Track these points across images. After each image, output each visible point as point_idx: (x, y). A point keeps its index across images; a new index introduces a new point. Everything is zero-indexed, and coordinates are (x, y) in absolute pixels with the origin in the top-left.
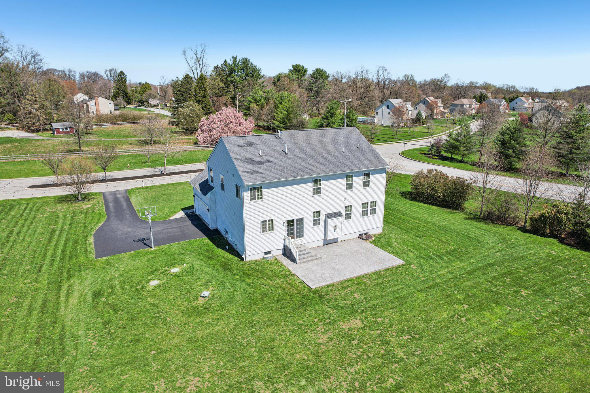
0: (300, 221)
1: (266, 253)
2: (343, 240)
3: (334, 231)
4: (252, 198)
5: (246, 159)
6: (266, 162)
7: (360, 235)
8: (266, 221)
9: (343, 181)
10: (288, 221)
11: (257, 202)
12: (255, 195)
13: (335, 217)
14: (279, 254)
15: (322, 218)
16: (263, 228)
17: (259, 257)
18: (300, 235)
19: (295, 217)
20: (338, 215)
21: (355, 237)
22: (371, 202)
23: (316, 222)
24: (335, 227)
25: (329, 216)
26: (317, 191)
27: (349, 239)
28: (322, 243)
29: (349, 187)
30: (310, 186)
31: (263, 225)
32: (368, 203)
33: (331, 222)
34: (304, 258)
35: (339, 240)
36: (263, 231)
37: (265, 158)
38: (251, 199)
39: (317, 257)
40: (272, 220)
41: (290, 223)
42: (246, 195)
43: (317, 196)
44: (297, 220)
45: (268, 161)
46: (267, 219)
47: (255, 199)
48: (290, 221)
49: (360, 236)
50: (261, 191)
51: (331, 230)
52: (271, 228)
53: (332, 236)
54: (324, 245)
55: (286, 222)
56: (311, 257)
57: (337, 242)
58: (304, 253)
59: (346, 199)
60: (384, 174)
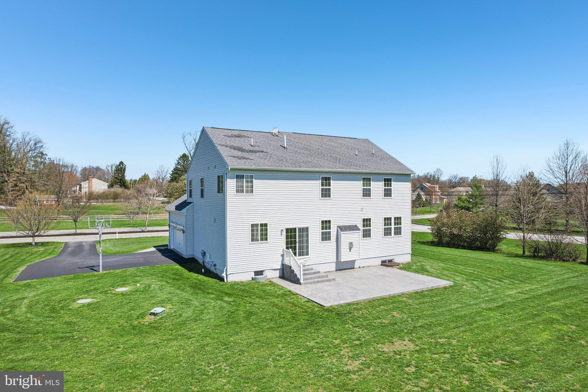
0: (304, 232)
1: (258, 273)
2: (361, 266)
3: (350, 251)
4: (240, 190)
5: (233, 146)
6: (259, 151)
7: (383, 262)
8: (257, 225)
9: (358, 185)
10: (287, 230)
11: (244, 197)
12: (242, 187)
13: (350, 230)
14: (274, 276)
15: (333, 231)
16: (253, 235)
17: (248, 277)
18: (304, 252)
19: (297, 225)
20: (354, 228)
21: (377, 264)
22: (395, 218)
23: (326, 237)
24: (351, 244)
25: (343, 228)
26: (326, 193)
27: (369, 266)
28: (333, 267)
29: (367, 193)
30: (316, 185)
31: (252, 231)
32: (391, 218)
33: (346, 237)
34: (311, 278)
35: (356, 265)
36: (253, 240)
38: (238, 191)
40: (266, 225)
41: (290, 233)
42: (231, 184)
43: (326, 200)
44: (299, 229)
45: (262, 152)
46: (259, 223)
47: (242, 191)
48: (291, 229)
50: (252, 182)
51: (344, 246)
52: (264, 237)
53: (345, 257)
54: (336, 271)
55: (285, 230)
56: (320, 278)
57: (354, 268)
58: (310, 273)
59: (364, 209)
60: (409, 183)
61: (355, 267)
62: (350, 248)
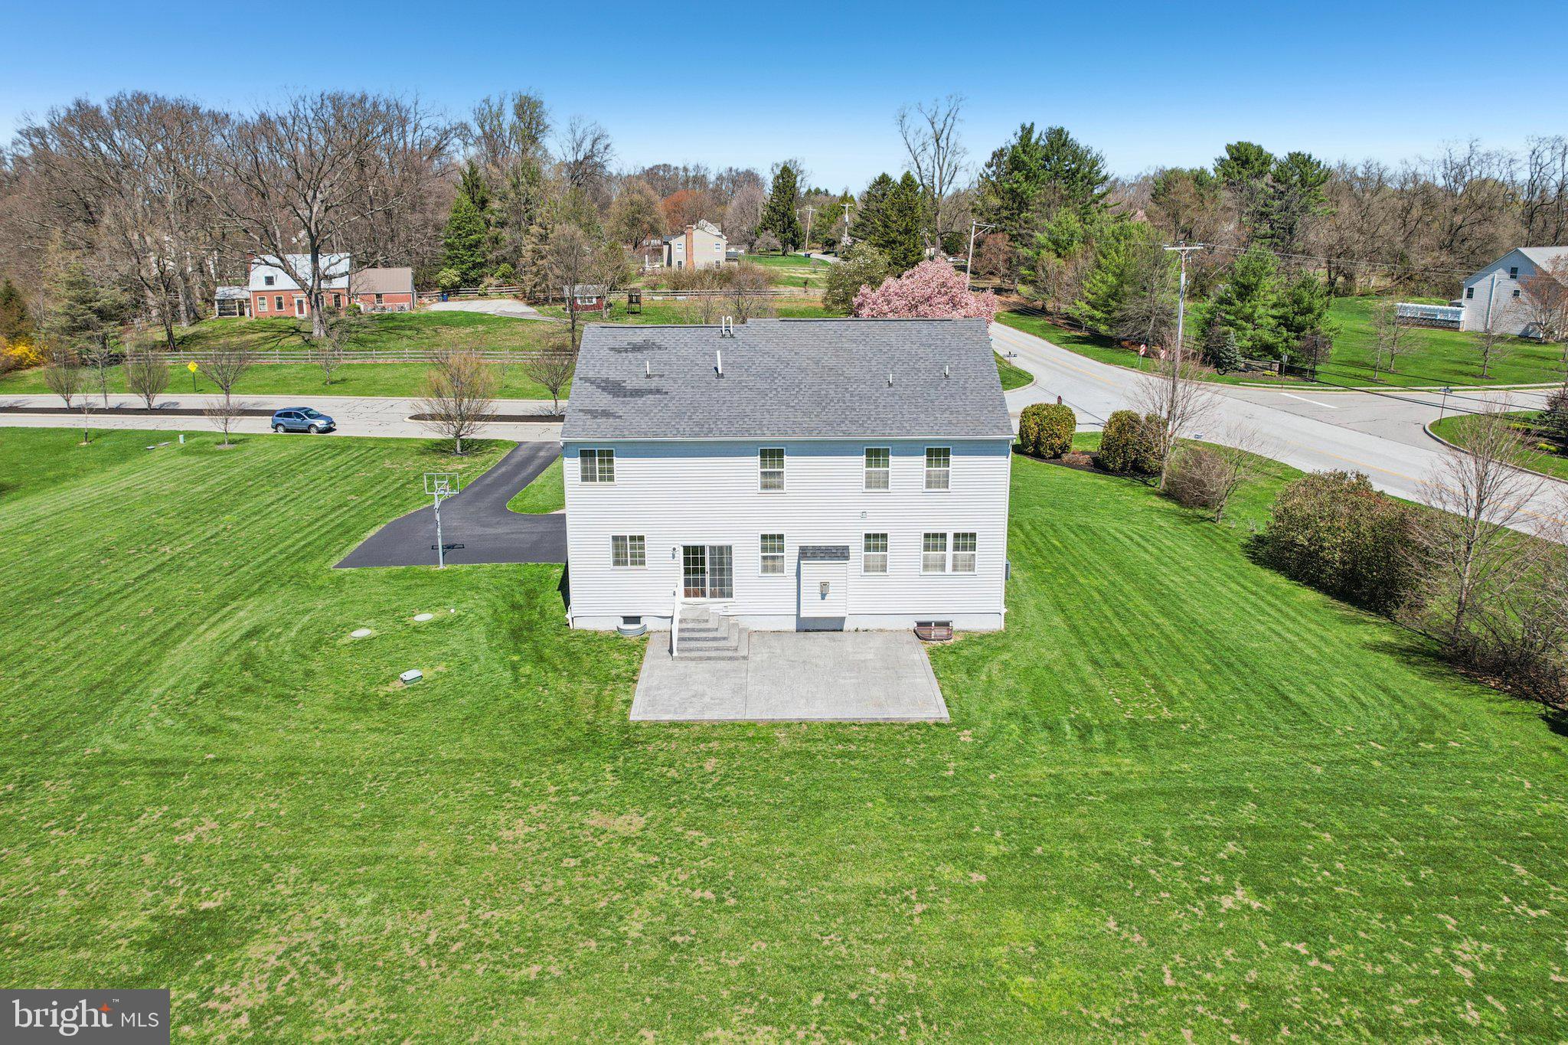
0: (723, 553)
1: (628, 620)
2: (860, 628)
3: (823, 599)
4: (587, 476)
5: (607, 381)
6: (651, 392)
7: (920, 624)
8: (624, 538)
9: (856, 464)
10: (686, 549)
11: (598, 487)
12: (593, 470)
13: (822, 558)
14: (661, 628)
15: (790, 554)
16: (617, 555)
17: (609, 624)
18: (723, 589)
19: (706, 540)
20: (839, 553)
21: (903, 628)
22: (957, 536)
23: (771, 565)
24: (824, 586)
25: (812, 553)
26: (771, 481)
27: (881, 630)
28: (791, 625)
29: (877, 481)
30: (752, 465)
31: (616, 547)
32: (944, 536)
33: (814, 571)
35: (848, 625)
36: (617, 563)
37: (654, 383)
38: (584, 478)
39: (735, 654)
40: (641, 538)
41: (693, 557)
42: (571, 467)
43: (772, 496)
44: (712, 548)
45: (658, 391)
46: (628, 535)
47: (593, 479)
48: (695, 548)
49: (922, 632)
50: (611, 461)
51: (810, 592)
52: (639, 560)
53: (813, 609)
54: (797, 631)
55: (682, 549)
56: (720, 650)
57: (841, 630)
58: (706, 637)
59: (868, 514)
60: (1004, 458)
61: (845, 628)
62: (824, 595)
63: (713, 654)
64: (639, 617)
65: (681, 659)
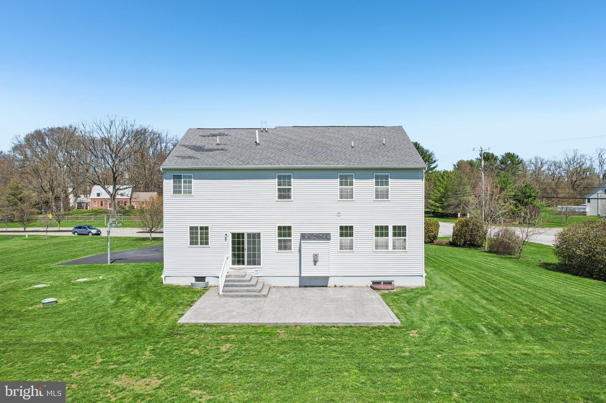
0: (255, 237)
1: (198, 279)
2: (338, 285)
3: (315, 265)
4: (177, 191)
5: (194, 146)
7: (374, 283)
8: (196, 228)
9: (334, 184)
10: (233, 235)
11: (182, 198)
12: (180, 187)
13: (314, 239)
15: (295, 238)
16: (192, 238)
17: (187, 281)
18: (255, 261)
19: (246, 229)
20: (326, 237)
21: (365, 285)
22: (394, 228)
23: (284, 245)
24: (315, 256)
25: (304, 237)
26: (284, 194)
27: (350, 286)
28: (296, 282)
29: (347, 195)
30: (272, 185)
31: (192, 234)
32: (387, 227)
33: (310, 247)
34: (237, 291)
35: (331, 283)
36: (192, 243)
38: (175, 192)
40: (207, 228)
41: (237, 238)
42: (168, 185)
43: (284, 203)
44: (249, 235)
46: (199, 226)
47: (180, 192)
48: (239, 234)
49: (375, 286)
50: (190, 182)
51: (307, 259)
52: (205, 241)
53: (309, 271)
54: (300, 287)
55: (231, 235)
56: (249, 292)
57: (326, 286)
58: (242, 285)
59: (341, 214)
60: (420, 181)
61: (329, 285)
62: (315, 262)
63: (245, 294)
64: (204, 278)
65: (224, 296)
